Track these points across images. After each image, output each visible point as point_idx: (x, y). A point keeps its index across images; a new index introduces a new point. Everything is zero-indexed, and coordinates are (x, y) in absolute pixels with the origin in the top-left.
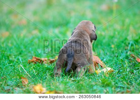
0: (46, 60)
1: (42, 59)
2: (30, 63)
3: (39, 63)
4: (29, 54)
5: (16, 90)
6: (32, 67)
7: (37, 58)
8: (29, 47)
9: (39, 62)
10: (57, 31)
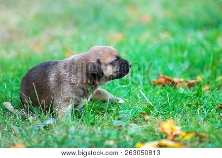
0: (180, 82)
1: (175, 80)
2: (155, 86)
3: (170, 86)
4: (154, 71)
5: (131, 127)
6: (158, 92)
7: (167, 77)
8: (154, 60)
9: (170, 84)
10: (200, 35)
